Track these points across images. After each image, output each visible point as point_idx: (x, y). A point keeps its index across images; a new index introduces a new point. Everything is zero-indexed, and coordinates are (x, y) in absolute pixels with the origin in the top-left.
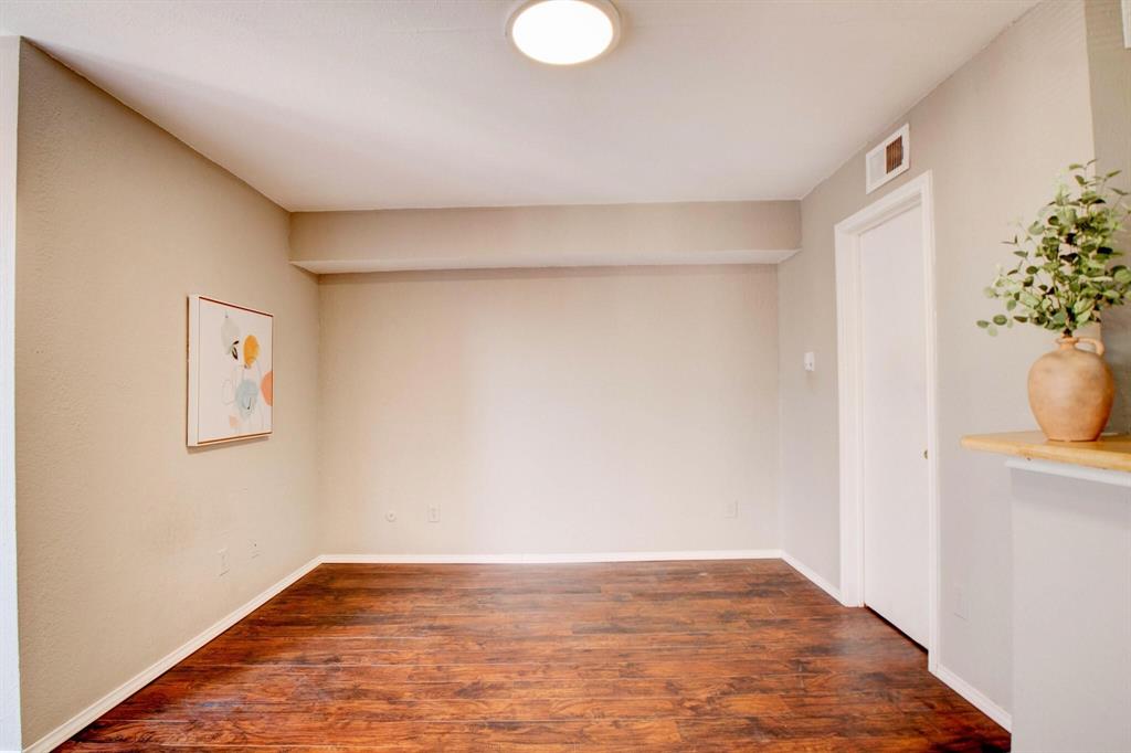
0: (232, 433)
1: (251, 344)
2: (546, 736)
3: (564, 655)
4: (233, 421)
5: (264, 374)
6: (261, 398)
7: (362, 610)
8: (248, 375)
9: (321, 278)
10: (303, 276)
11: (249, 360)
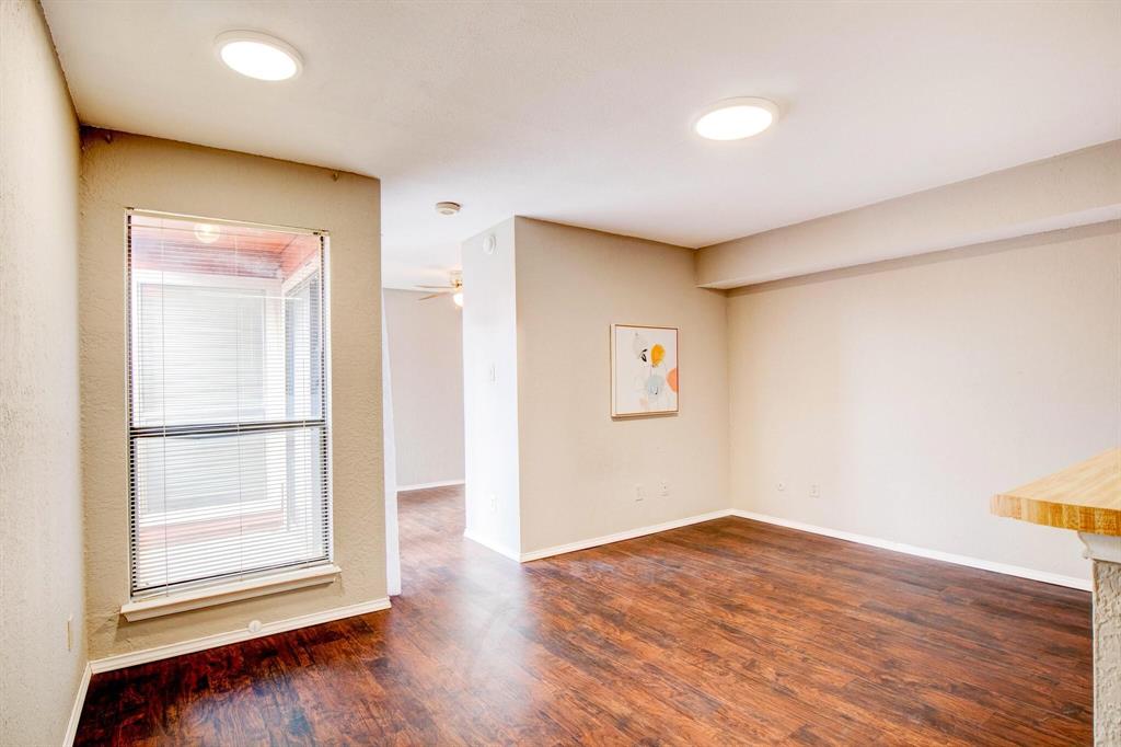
0: (642, 410)
1: (658, 351)
2: (749, 644)
3: (830, 614)
4: (643, 402)
5: (669, 370)
6: (667, 386)
7: (724, 547)
8: (654, 371)
9: (728, 292)
10: (712, 294)
11: (655, 362)
